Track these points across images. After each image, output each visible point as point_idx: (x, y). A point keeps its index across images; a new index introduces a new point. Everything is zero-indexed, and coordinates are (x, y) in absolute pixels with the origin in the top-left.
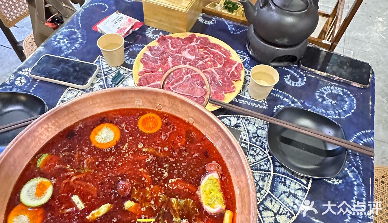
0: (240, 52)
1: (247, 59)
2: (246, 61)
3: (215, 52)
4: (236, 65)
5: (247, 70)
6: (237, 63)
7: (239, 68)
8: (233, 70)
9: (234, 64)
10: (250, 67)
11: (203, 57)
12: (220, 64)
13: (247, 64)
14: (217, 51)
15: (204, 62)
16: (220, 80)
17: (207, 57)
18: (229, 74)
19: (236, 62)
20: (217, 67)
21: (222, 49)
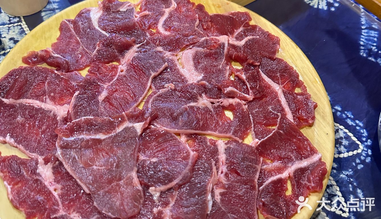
0: (353, 120)
1: (359, 155)
2: (354, 157)
3: (269, 87)
4: (304, 163)
5: (339, 194)
6: (315, 158)
7: (309, 181)
8: (285, 175)
9: (301, 157)
10: (354, 188)
11: (220, 89)
12: (257, 135)
13: (350, 172)
14: (277, 88)
15: (216, 105)
16: (218, 192)
17: (231, 95)
18: (260, 185)
19: (313, 151)
20: (243, 139)
21: (297, 90)
